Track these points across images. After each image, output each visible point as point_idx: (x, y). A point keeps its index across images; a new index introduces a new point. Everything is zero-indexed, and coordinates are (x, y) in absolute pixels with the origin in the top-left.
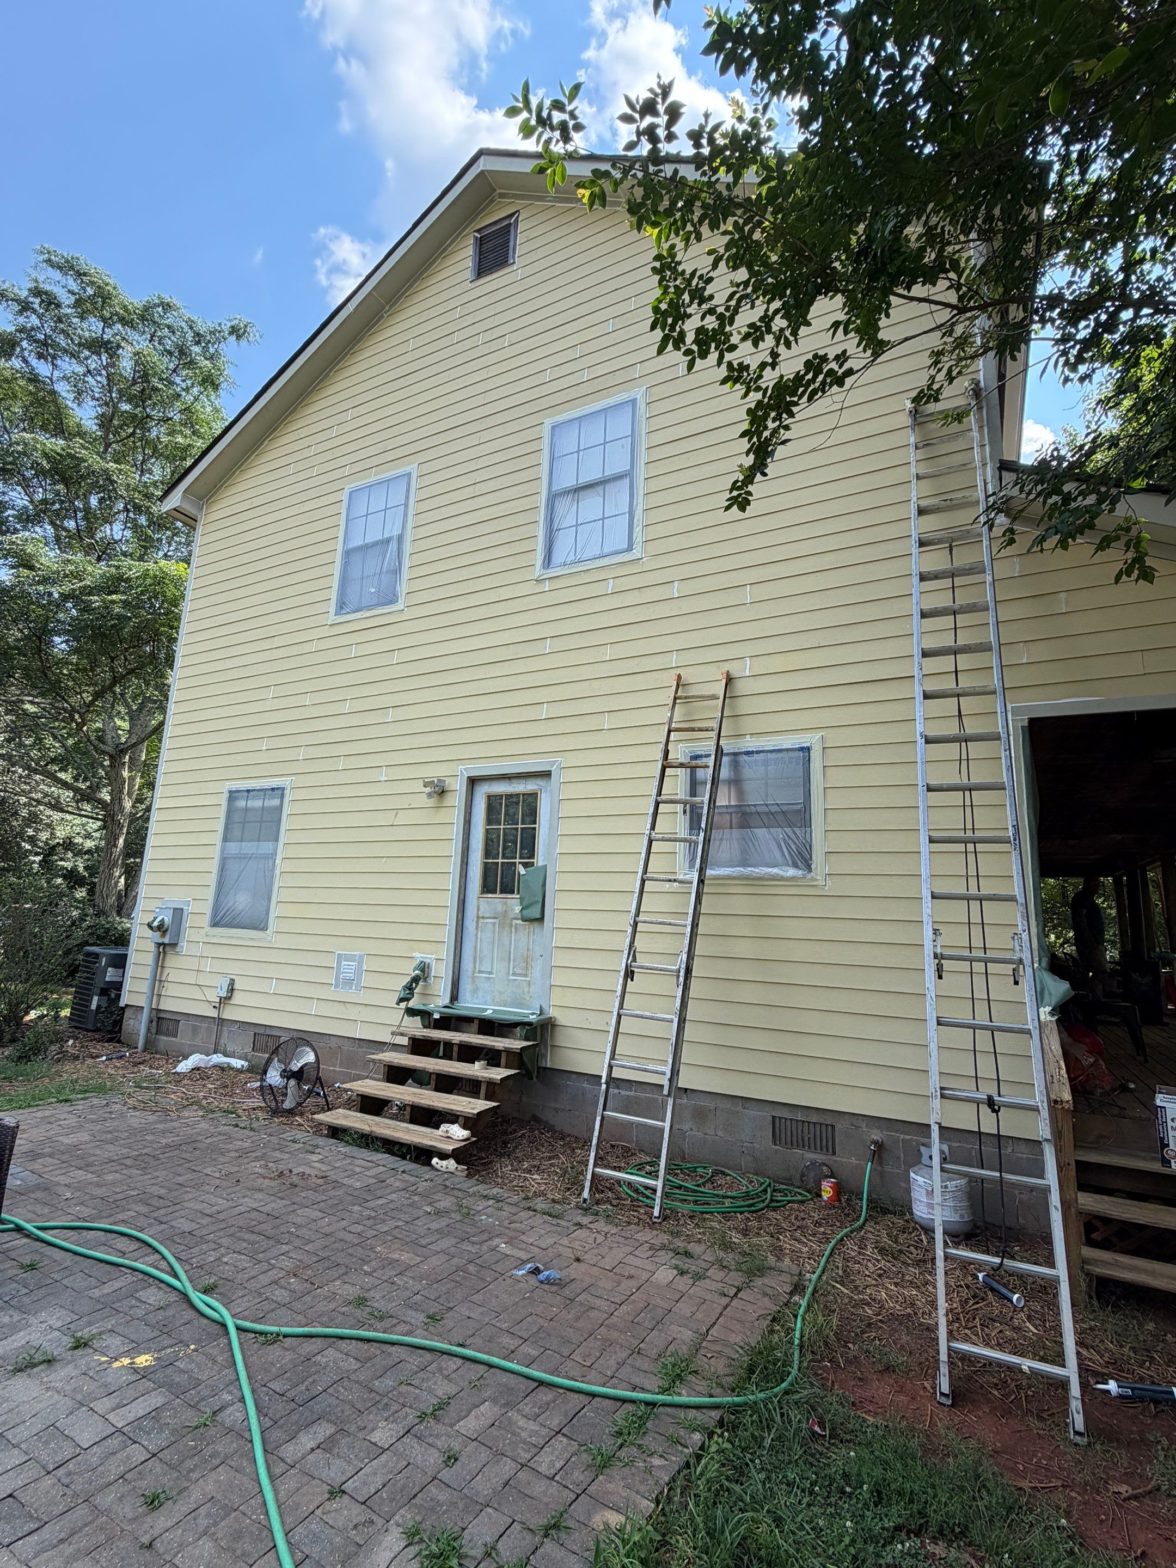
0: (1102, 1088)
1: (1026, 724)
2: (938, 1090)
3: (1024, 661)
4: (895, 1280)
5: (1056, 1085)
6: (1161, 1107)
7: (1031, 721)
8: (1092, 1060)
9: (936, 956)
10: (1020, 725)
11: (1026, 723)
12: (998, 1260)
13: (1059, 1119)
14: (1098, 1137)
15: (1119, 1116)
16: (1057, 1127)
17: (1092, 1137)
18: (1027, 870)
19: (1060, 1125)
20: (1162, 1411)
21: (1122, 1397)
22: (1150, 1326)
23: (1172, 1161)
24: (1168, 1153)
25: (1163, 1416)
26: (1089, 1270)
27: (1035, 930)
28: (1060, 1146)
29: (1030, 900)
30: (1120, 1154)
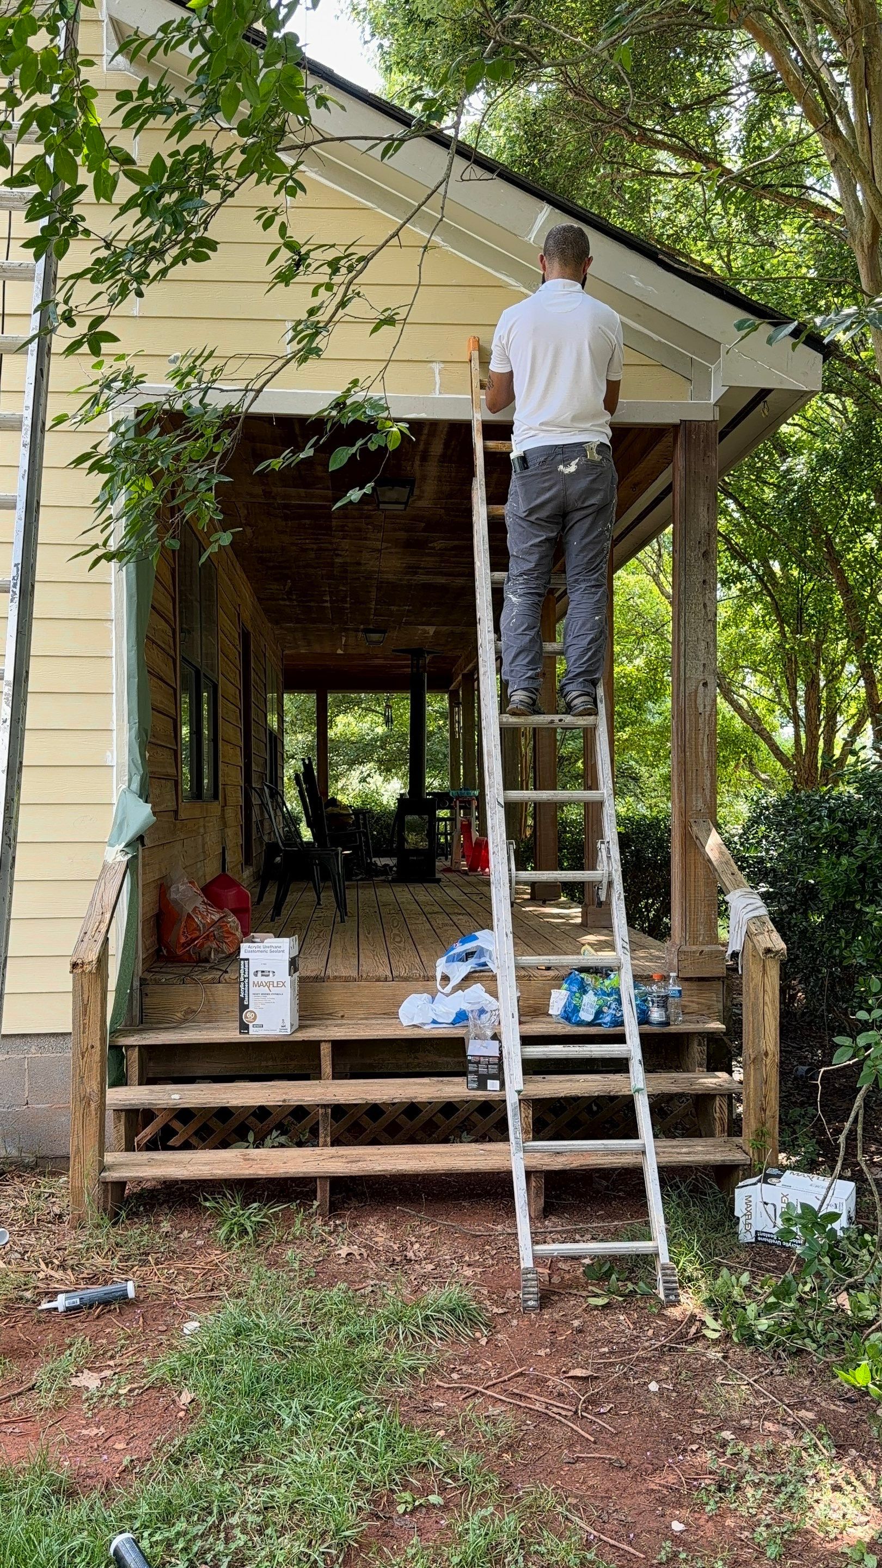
1: (135, 415)
3: (135, 313)
5: (84, 944)
6: (245, 960)
8: (216, 917)
13: (86, 989)
14: (186, 1013)
15: (213, 982)
16: (83, 1000)
17: (179, 1015)
18: (121, 648)
19: (86, 997)
20: (110, 1311)
21: (68, 1309)
22: (166, 1226)
23: (251, 1025)
24: (247, 1016)
25: (108, 1316)
26: (105, 1178)
27: (126, 736)
28: (84, 1024)
29: (122, 692)
30: (201, 1030)
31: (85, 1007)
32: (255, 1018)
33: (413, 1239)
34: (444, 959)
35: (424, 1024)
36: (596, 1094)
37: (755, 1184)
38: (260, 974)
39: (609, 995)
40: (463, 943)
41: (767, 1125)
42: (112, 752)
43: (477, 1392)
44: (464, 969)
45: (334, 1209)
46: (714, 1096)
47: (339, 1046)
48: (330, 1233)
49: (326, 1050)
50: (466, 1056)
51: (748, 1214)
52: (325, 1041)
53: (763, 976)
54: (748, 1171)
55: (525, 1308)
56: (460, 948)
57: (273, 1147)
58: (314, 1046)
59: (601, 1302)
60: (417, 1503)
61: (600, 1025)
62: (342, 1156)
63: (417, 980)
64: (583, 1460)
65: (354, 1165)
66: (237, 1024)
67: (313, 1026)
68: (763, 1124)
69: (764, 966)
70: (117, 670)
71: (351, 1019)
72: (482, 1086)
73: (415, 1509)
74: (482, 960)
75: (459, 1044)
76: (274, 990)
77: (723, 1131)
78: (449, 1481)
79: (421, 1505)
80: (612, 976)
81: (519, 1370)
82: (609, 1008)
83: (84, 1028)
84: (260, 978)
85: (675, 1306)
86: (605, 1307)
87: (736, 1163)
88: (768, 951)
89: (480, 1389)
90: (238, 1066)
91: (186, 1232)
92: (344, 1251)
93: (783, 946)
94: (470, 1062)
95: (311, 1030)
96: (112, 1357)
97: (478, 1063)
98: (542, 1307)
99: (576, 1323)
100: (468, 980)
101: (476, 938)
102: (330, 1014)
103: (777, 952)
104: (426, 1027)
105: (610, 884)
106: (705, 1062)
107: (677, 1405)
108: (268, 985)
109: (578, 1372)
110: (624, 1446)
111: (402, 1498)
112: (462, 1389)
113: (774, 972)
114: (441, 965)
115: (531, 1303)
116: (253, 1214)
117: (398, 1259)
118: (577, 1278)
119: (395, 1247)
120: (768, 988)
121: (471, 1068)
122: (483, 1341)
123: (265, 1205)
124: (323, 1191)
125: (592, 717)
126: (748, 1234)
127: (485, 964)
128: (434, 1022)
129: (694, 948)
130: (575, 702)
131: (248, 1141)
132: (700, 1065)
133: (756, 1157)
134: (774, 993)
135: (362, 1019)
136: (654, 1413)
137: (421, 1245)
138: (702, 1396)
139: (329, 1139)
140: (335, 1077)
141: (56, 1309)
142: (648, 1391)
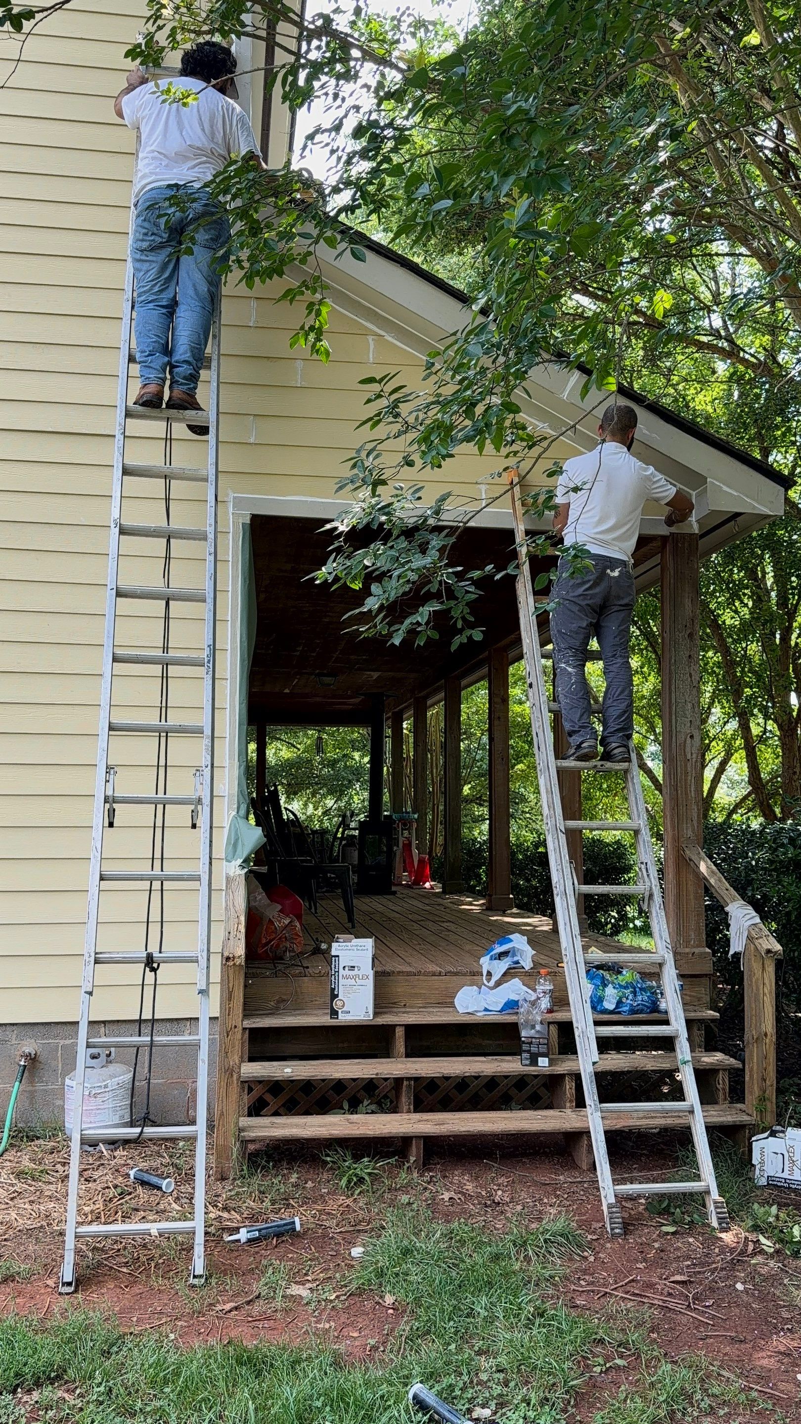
0: (293, 951)
1: (248, 522)
2: (93, 955)
3: (252, 441)
4: (32, 1198)
5: (231, 942)
6: (335, 956)
7: (254, 518)
8: (287, 922)
9: (106, 800)
10: (241, 521)
11: (248, 520)
12: (138, 1130)
13: (231, 979)
14: (278, 1002)
15: (300, 975)
16: (229, 988)
17: (272, 1003)
18: (234, 701)
19: (231, 985)
20: (283, 1241)
21: (250, 1241)
22: (294, 1178)
23: (340, 1011)
24: (337, 1004)
25: (282, 1245)
26: (244, 1137)
27: (236, 773)
28: (230, 1008)
29: (235, 737)
30: (295, 1015)
31: (230, 994)
32: (343, 1006)
33: (495, 1187)
34: (488, 957)
35: (476, 1011)
36: (626, 1069)
37: (767, 1138)
38: (347, 968)
39: (626, 988)
40: (501, 944)
41: (768, 1092)
42: (224, 785)
43: (606, 1293)
44: (502, 966)
45: (426, 1164)
46: (718, 1070)
47: (410, 1029)
48: (429, 1183)
49: (400, 1033)
50: (521, 1038)
51: (762, 1163)
52: (400, 1025)
53: (763, 972)
54: (755, 1129)
55: (612, 1235)
56: (499, 949)
57: (367, 1113)
58: (389, 1029)
59: (671, 1229)
60: (608, 1365)
61: (619, 1013)
62: (427, 1120)
63: (465, 975)
64: (711, 1337)
65: (442, 1127)
66: (329, 1011)
67: (385, 1013)
68: (764, 1092)
69: (763, 964)
70: (230, 719)
71: (412, 1007)
72: (534, 1062)
73: (607, 1369)
74: (515, 959)
75: (512, 1030)
76: (359, 982)
77: (725, 1099)
78: (624, 1350)
79: (611, 1367)
80: (624, 973)
81: (631, 1278)
82: (627, 999)
83: (229, 1011)
84: (347, 972)
85: (727, 1232)
86: (673, 1233)
87: (745, 1123)
88: (769, 951)
89: (608, 1290)
90: (320, 1047)
91: (310, 1182)
92: (446, 1196)
93: (781, 948)
94: (524, 1042)
95: (386, 1016)
96: (306, 1274)
97: (531, 1043)
98: (625, 1234)
99: (656, 1245)
100: (507, 975)
101: (511, 941)
102: (395, 1003)
103: (776, 952)
104: (478, 1014)
105: (651, 896)
106: (703, 1044)
107: (761, 1299)
108: (354, 977)
109: (678, 1278)
110: (736, 1327)
111: (595, 1361)
112: (593, 1291)
113: (771, 969)
114: (485, 962)
115: (617, 1231)
116: (365, 1167)
117: (489, 1202)
118: (640, 1213)
119: (484, 1193)
120: (767, 981)
121: (525, 1047)
122: (592, 1259)
123: (373, 1159)
124: (418, 1148)
125: (627, 764)
126: (763, 1179)
127: (517, 962)
128: (486, 1010)
129: (687, 950)
130: (616, 751)
131: (343, 1109)
132: (700, 1047)
133: (759, 1119)
134: (771, 986)
135: (420, 1007)
136: (748, 1306)
137: (504, 1192)
138: (777, 1293)
139: (412, 1107)
140: (408, 1055)
141: (238, 1241)
142: (737, 1290)
